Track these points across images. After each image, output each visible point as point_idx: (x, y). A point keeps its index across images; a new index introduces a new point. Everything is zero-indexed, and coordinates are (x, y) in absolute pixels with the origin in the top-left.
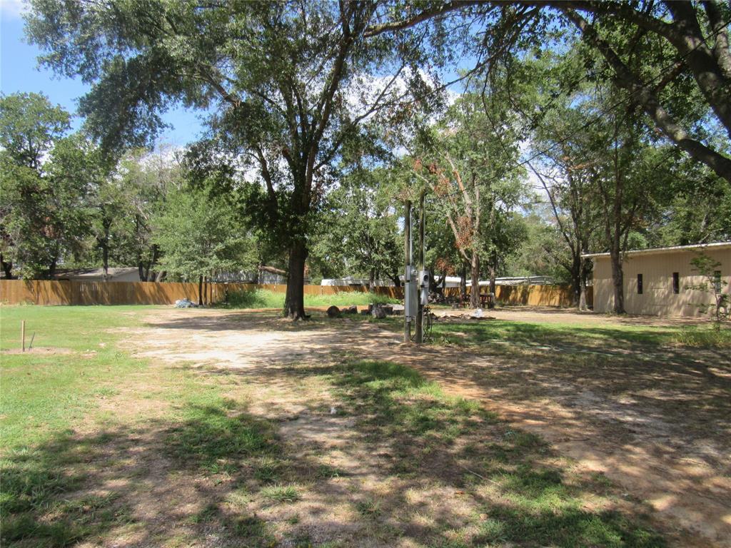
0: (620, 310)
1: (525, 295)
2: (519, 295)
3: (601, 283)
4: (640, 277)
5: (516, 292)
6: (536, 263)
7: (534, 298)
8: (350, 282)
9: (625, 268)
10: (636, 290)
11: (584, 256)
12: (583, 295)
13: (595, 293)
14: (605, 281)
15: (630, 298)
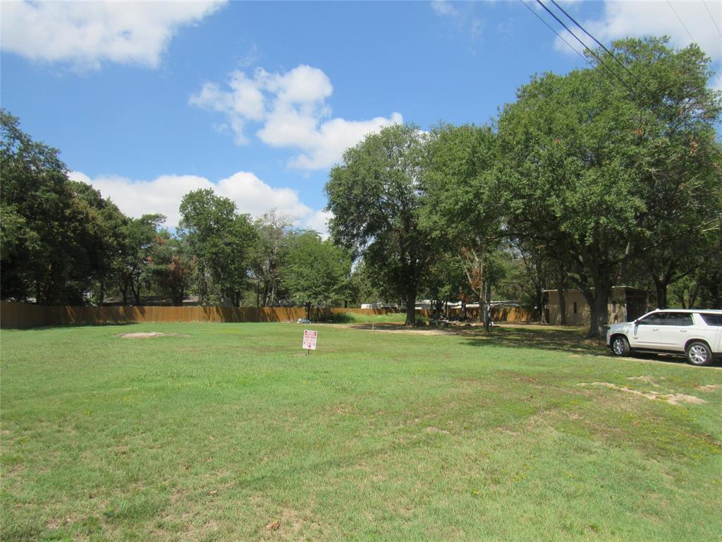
0: (563, 323)
1: (505, 315)
2: (501, 314)
3: (553, 307)
4: (575, 304)
5: (499, 313)
6: (507, 290)
7: (511, 317)
8: (382, 306)
9: (566, 299)
10: (573, 311)
11: (544, 291)
12: (543, 314)
13: (550, 312)
14: (556, 306)
15: (570, 317)
